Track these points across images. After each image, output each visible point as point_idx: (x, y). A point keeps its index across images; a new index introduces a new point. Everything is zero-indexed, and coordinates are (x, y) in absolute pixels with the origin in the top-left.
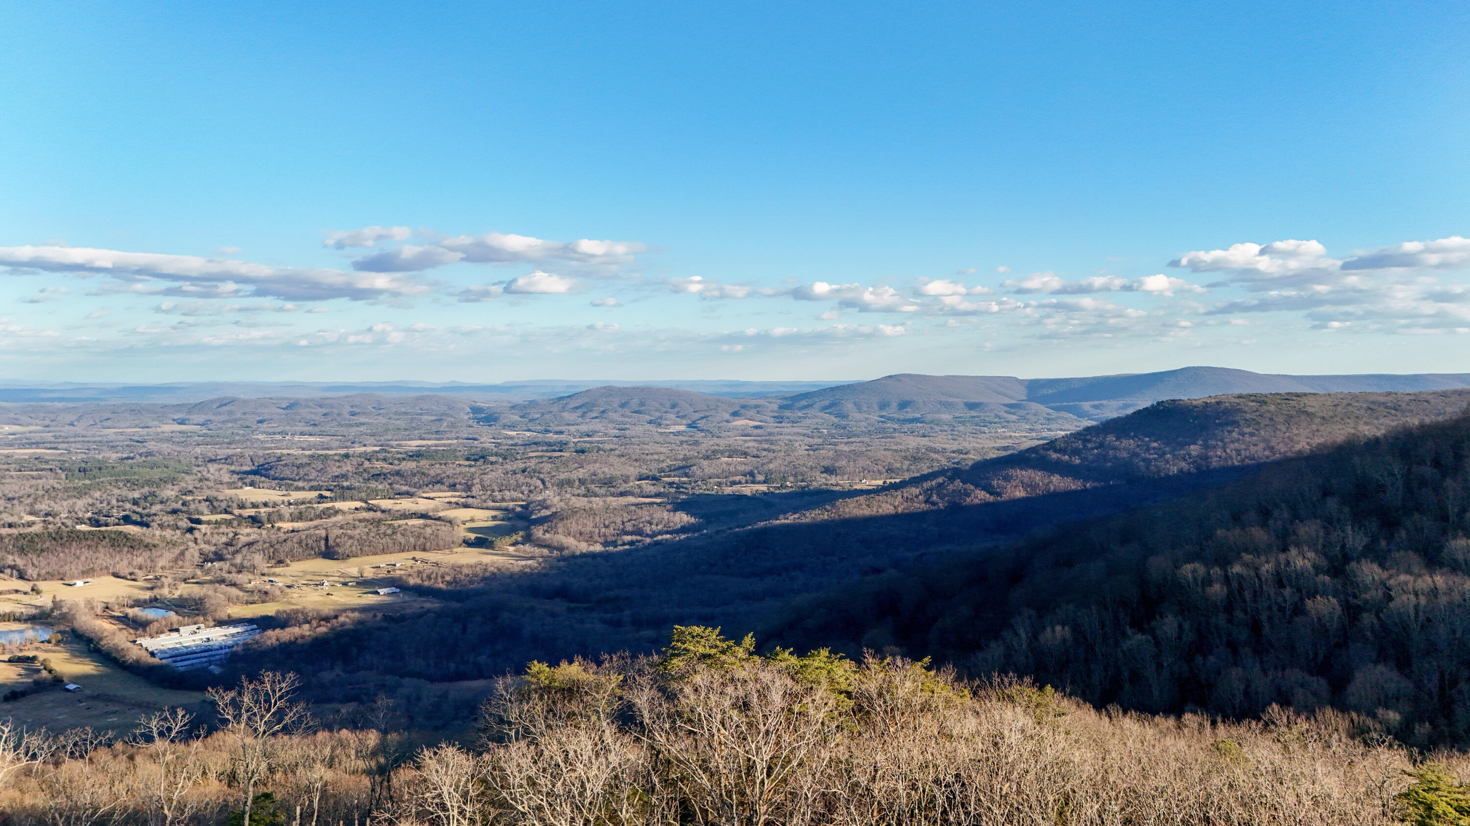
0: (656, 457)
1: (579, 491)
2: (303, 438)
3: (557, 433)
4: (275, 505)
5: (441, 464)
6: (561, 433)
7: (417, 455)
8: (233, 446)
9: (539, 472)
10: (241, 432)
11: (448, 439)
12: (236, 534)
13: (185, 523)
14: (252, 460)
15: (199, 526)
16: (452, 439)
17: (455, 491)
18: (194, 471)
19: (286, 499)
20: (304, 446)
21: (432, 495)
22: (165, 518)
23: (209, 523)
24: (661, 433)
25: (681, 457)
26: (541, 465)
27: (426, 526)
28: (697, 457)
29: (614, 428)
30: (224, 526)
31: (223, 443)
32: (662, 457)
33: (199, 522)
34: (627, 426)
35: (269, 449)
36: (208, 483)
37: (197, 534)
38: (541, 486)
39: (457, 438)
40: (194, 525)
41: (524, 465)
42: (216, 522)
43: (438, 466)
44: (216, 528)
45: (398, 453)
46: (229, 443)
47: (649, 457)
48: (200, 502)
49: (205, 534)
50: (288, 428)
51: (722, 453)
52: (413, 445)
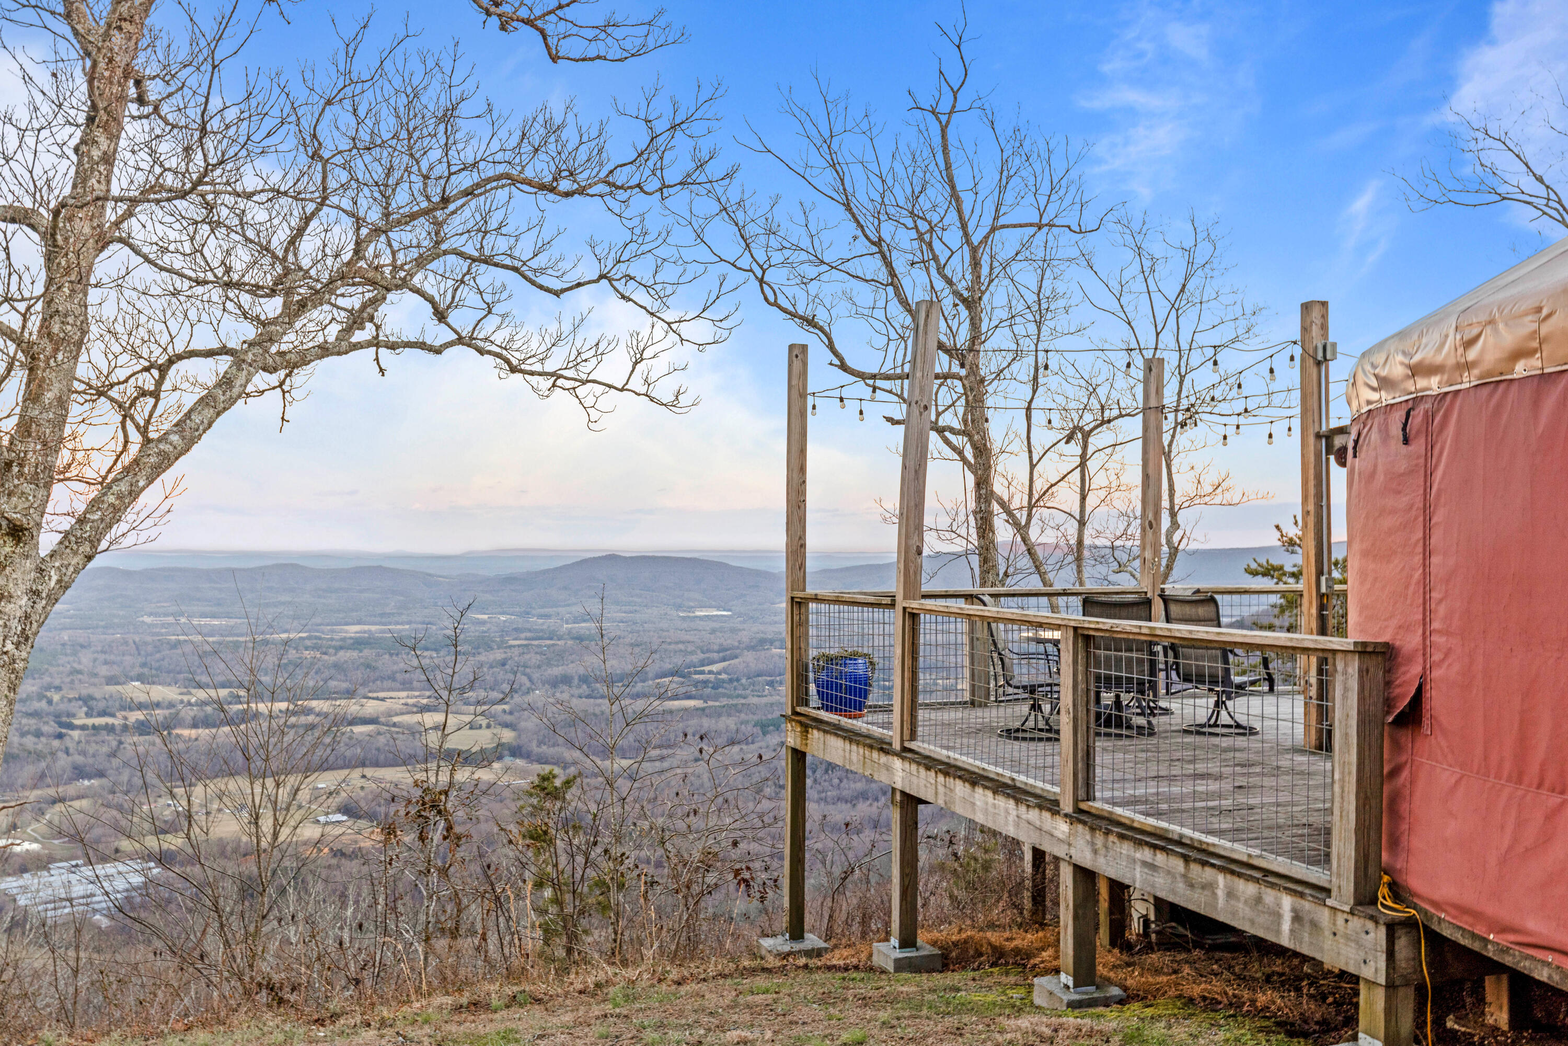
0: (681, 646)
1: (581, 691)
2: (203, 621)
3: (540, 616)
4: (171, 705)
5: (391, 655)
6: (547, 616)
7: (359, 643)
8: (111, 631)
9: (525, 666)
10: (121, 613)
11: (397, 623)
12: (120, 743)
13: (50, 727)
14: (137, 649)
15: (71, 732)
16: (402, 624)
17: (412, 689)
18: (60, 662)
19: (186, 698)
20: (205, 631)
21: (382, 695)
22: (24, 721)
23: (83, 728)
24: (684, 618)
25: (716, 648)
26: (527, 657)
27: (379, 733)
28: (738, 648)
29: (620, 611)
30: (104, 732)
31: (97, 627)
32: (690, 648)
33: (72, 727)
34: (637, 608)
35: (158, 634)
36: (80, 676)
37: (68, 742)
38: (528, 684)
39: (409, 623)
40: (64, 731)
41: (503, 656)
42: (94, 727)
43: (387, 656)
44: (94, 735)
45: (332, 639)
46: (105, 627)
47: (672, 647)
48: (70, 700)
49: (79, 742)
50: (183, 608)
51: (772, 642)
52: (353, 630)
